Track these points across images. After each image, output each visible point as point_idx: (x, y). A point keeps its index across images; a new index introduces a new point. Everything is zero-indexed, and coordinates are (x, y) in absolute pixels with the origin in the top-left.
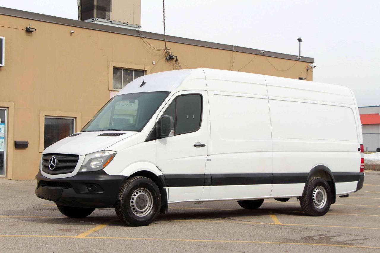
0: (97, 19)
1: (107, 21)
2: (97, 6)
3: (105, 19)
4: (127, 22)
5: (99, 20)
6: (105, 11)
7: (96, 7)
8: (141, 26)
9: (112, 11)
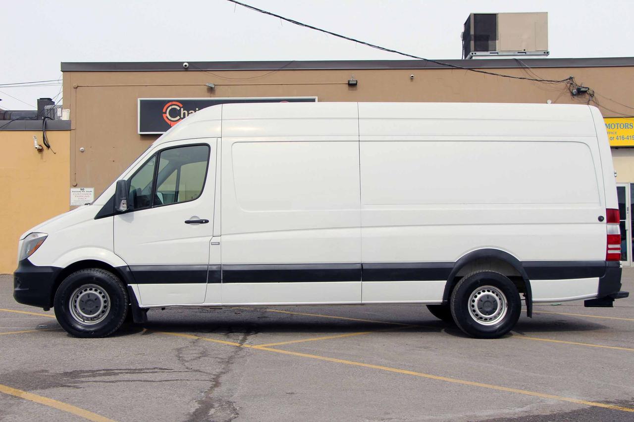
0: (475, 54)
1: (491, 53)
2: (475, 36)
3: (487, 50)
4: (524, 50)
5: (478, 53)
6: (488, 40)
7: (473, 37)
8: (549, 51)
9: (499, 38)
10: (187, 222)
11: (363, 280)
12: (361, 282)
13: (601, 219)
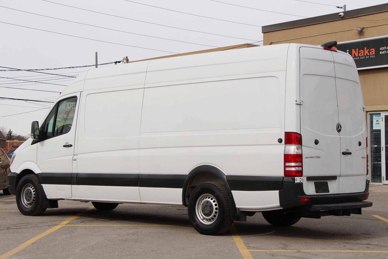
10: (64, 146)
11: (140, 186)
12: (138, 187)
13: (280, 141)
